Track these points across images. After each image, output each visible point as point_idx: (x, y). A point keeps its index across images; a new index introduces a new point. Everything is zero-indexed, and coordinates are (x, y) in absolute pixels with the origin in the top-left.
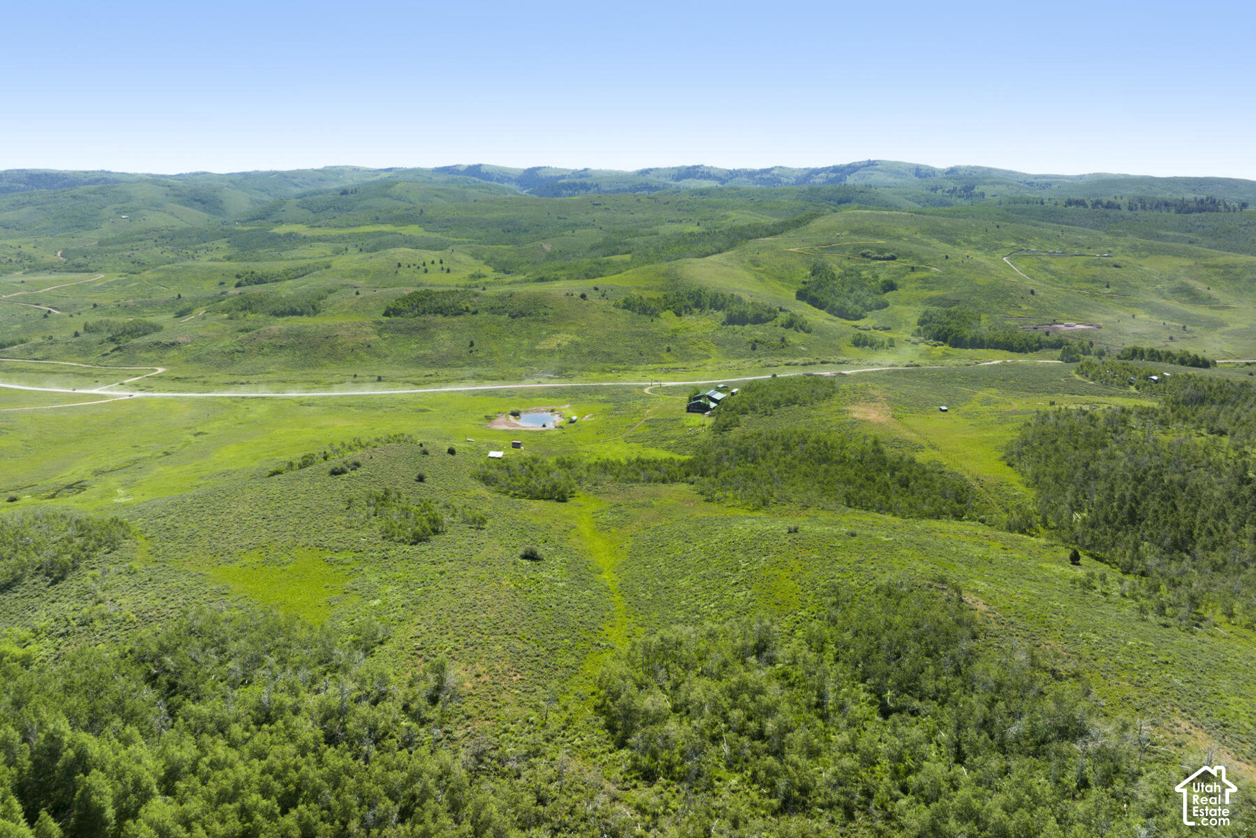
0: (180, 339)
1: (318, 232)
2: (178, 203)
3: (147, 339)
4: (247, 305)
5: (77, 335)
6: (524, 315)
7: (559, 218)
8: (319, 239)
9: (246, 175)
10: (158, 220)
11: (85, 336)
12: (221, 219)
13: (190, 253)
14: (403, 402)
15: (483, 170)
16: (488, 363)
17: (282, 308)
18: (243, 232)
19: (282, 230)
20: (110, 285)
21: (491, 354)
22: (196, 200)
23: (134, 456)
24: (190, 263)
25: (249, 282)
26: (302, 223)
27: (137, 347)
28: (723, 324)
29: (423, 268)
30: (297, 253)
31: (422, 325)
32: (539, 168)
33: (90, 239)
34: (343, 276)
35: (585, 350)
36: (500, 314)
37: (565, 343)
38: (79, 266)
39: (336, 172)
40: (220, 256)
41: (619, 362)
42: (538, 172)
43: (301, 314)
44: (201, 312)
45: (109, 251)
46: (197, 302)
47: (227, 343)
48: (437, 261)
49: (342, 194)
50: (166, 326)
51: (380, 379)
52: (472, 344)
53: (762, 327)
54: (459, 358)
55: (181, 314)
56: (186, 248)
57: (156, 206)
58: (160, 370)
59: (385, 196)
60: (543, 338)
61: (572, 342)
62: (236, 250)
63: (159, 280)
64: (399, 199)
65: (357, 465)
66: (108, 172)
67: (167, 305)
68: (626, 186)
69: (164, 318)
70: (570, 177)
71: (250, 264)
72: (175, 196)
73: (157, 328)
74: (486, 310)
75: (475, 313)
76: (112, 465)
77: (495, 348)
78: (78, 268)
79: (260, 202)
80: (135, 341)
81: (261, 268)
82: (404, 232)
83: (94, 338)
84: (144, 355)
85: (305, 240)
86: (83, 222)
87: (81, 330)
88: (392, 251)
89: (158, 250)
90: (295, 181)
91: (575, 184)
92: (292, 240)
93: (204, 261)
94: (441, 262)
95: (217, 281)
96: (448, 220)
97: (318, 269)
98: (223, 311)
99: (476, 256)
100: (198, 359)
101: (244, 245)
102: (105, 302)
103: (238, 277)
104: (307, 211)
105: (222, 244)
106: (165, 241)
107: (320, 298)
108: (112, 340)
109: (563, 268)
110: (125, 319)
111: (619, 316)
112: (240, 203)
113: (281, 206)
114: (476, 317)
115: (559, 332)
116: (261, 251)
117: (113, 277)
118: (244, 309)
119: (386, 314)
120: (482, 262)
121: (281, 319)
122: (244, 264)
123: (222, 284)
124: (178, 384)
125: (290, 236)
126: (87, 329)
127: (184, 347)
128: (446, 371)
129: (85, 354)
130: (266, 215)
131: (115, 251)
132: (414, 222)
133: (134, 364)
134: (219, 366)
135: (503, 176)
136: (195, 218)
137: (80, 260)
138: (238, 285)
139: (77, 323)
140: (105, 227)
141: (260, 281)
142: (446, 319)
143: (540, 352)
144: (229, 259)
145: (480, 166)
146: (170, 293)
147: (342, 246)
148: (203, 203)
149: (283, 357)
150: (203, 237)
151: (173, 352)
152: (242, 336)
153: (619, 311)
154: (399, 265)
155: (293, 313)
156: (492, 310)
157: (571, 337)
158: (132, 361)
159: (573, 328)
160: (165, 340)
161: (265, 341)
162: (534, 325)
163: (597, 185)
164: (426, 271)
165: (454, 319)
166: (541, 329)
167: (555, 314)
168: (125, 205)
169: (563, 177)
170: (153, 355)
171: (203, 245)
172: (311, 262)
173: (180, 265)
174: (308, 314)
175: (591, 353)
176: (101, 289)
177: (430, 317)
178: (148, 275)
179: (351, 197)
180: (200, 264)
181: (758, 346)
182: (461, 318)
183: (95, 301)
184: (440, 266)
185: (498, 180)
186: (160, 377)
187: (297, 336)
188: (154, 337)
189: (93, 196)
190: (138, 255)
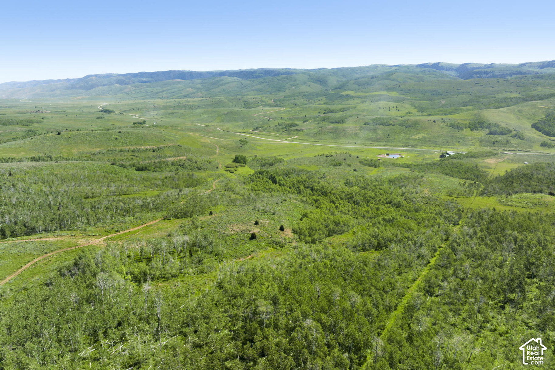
0: (303, 129)
1: (358, 94)
2: (312, 82)
3: (294, 128)
4: (324, 120)
5: (276, 126)
6: (410, 127)
7: (457, 89)
8: (357, 97)
9: (339, 69)
10: (304, 89)
11: (278, 126)
12: (326, 88)
13: (312, 101)
14: (358, 149)
15: (440, 65)
16: (392, 141)
17: (333, 121)
18: (332, 94)
19: (344, 93)
20: (286, 111)
21: (394, 139)
22: (318, 81)
23: (286, 153)
24: (311, 105)
25: (328, 112)
26: (353, 90)
27: (291, 130)
28: (487, 134)
29: (389, 109)
30: (348, 102)
31: (375, 128)
32: (468, 64)
33: (281, 95)
34: (359, 111)
35: (427, 140)
36: (402, 126)
37: (421, 137)
38: (278, 105)
39: (375, 67)
40: (322, 103)
41: (438, 144)
42: (467, 65)
43: (338, 123)
44: (311, 121)
45: (287, 100)
46: (310, 118)
47: (316, 130)
48: (395, 107)
49: (371, 78)
50: (300, 125)
51: (356, 143)
52: (389, 135)
53: (502, 136)
54: (383, 139)
55: (305, 122)
56: (311, 99)
57: (304, 83)
58: (296, 137)
59: (388, 79)
60: (414, 135)
61: (424, 137)
62: (328, 100)
63: (301, 110)
64: (394, 80)
65: (332, 156)
66: (290, 69)
67: (301, 119)
68: (508, 73)
69: (300, 123)
70: (483, 68)
71: (330, 106)
72: (311, 79)
73: (297, 125)
74: (398, 124)
75: (394, 125)
76: (282, 154)
77: (396, 137)
78: (278, 106)
79: (341, 81)
80: (291, 128)
81: (333, 107)
82: (389, 95)
83: (280, 127)
84: (293, 132)
85: (352, 97)
86: (280, 89)
87: (277, 125)
88: (379, 102)
89: (302, 100)
90: (357, 72)
91: (481, 72)
92: (348, 97)
93: (316, 105)
94: (397, 107)
95: (318, 112)
96: (409, 90)
97: (351, 108)
98: (317, 121)
99: (412, 105)
100: (307, 135)
101: (331, 99)
102: (284, 117)
103: (325, 110)
104: (357, 86)
105: (324, 98)
106: (305, 96)
107: (346, 118)
108: (285, 128)
109: (441, 111)
110: (288, 122)
111: (445, 129)
112: (333, 81)
113: (347, 83)
114: (394, 127)
115: (420, 133)
116: (336, 101)
117: (287, 109)
118: (323, 121)
119: (365, 124)
120: (414, 107)
121: (332, 124)
122: (327, 106)
123: (319, 112)
124: (300, 141)
125: (348, 96)
126: (279, 124)
127: (303, 131)
128: (377, 143)
129: (278, 131)
130: (341, 87)
131: (289, 100)
132: (394, 91)
133: (290, 135)
134: (312, 137)
135: (449, 68)
136: (316, 88)
137: (278, 103)
138: (324, 113)
139: (276, 123)
140: (287, 91)
141: (331, 112)
142: (383, 127)
143: (412, 139)
144: (325, 104)
145: (439, 63)
146: (302, 115)
147: (365, 100)
148: (321, 82)
149: (330, 135)
150: (318, 95)
151: (301, 132)
152: (320, 128)
153: (447, 127)
154: (380, 108)
155: (336, 122)
156: (400, 125)
157: (424, 135)
158: (289, 134)
159: (426, 132)
160: (299, 129)
161: (326, 131)
162: (412, 130)
163: (492, 72)
164: (390, 110)
165: (386, 127)
166: (415, 132)
167: (422, 127)
168: (294, 83)
169: (479, 68)
170: (295, 132)
171: (317, 98)
172: (349, 105)
173: (308, 105)
174: (341, 123)
175: (429, 141)
176: (283, 113)
177: (378, 126)
178: (297, 109)
179: (375, 79)
180: (314, 105)
181: (496, 143)
182: (388, 127)
183: (282, 117)
184: (396, 108)
185: (447, 70)
186: (296, 139)
187: (336, 130)
188: (296, 128)
189: (284, 79)
190: (296, 102)
